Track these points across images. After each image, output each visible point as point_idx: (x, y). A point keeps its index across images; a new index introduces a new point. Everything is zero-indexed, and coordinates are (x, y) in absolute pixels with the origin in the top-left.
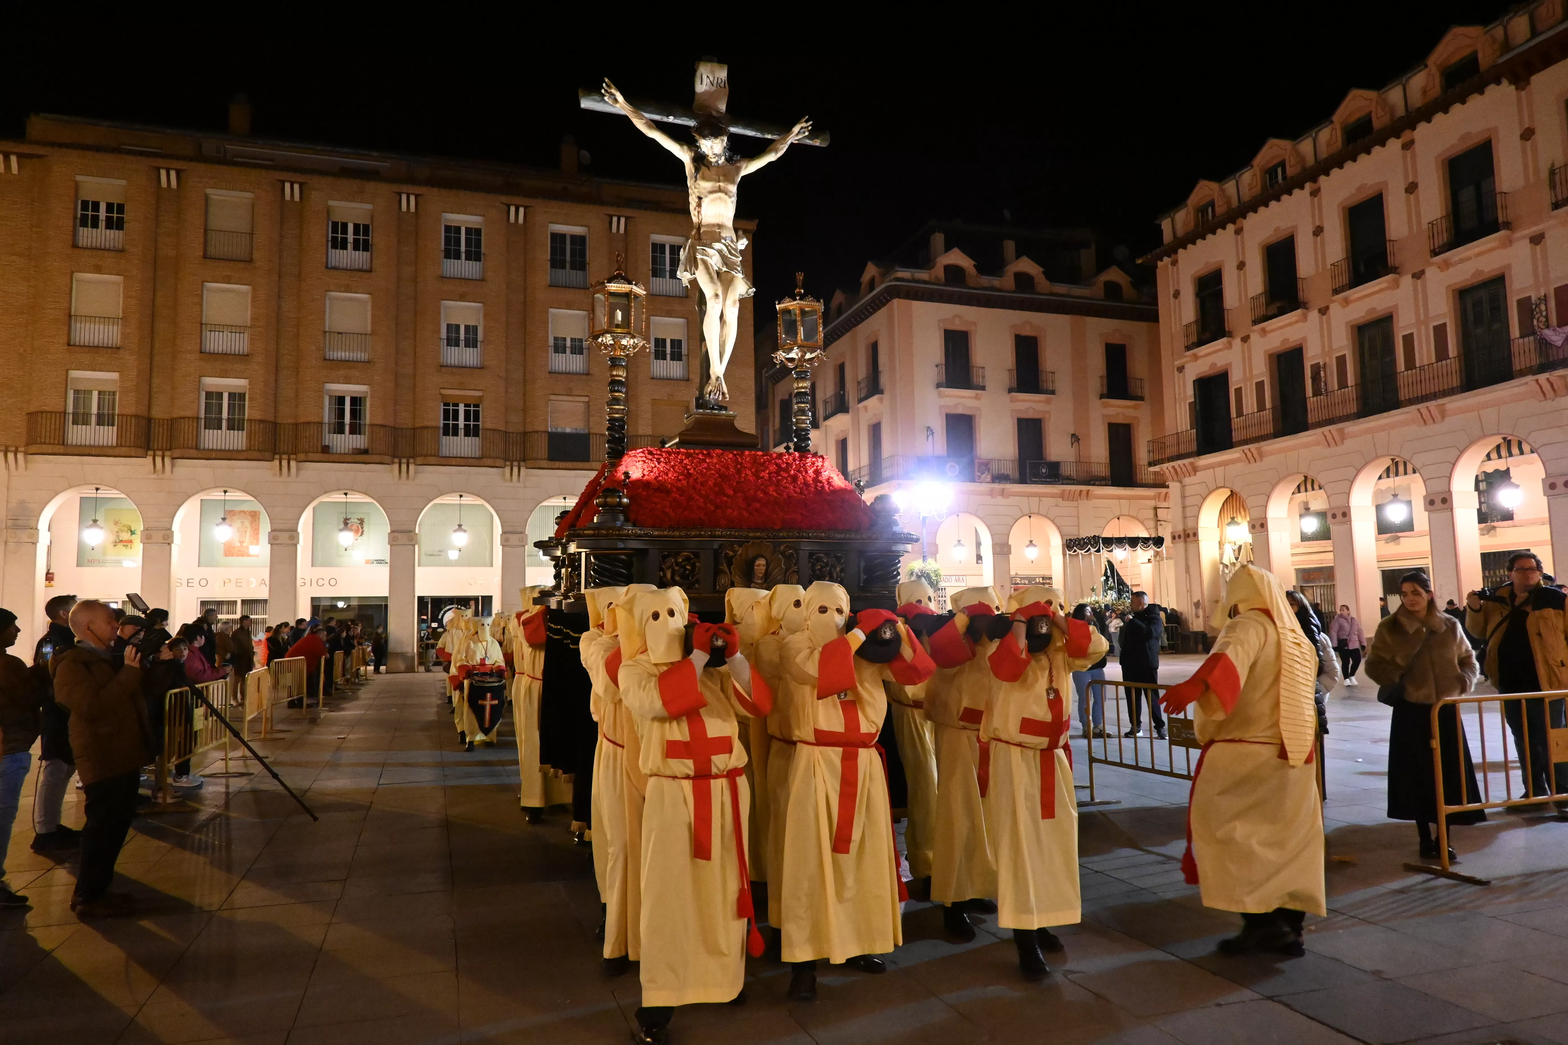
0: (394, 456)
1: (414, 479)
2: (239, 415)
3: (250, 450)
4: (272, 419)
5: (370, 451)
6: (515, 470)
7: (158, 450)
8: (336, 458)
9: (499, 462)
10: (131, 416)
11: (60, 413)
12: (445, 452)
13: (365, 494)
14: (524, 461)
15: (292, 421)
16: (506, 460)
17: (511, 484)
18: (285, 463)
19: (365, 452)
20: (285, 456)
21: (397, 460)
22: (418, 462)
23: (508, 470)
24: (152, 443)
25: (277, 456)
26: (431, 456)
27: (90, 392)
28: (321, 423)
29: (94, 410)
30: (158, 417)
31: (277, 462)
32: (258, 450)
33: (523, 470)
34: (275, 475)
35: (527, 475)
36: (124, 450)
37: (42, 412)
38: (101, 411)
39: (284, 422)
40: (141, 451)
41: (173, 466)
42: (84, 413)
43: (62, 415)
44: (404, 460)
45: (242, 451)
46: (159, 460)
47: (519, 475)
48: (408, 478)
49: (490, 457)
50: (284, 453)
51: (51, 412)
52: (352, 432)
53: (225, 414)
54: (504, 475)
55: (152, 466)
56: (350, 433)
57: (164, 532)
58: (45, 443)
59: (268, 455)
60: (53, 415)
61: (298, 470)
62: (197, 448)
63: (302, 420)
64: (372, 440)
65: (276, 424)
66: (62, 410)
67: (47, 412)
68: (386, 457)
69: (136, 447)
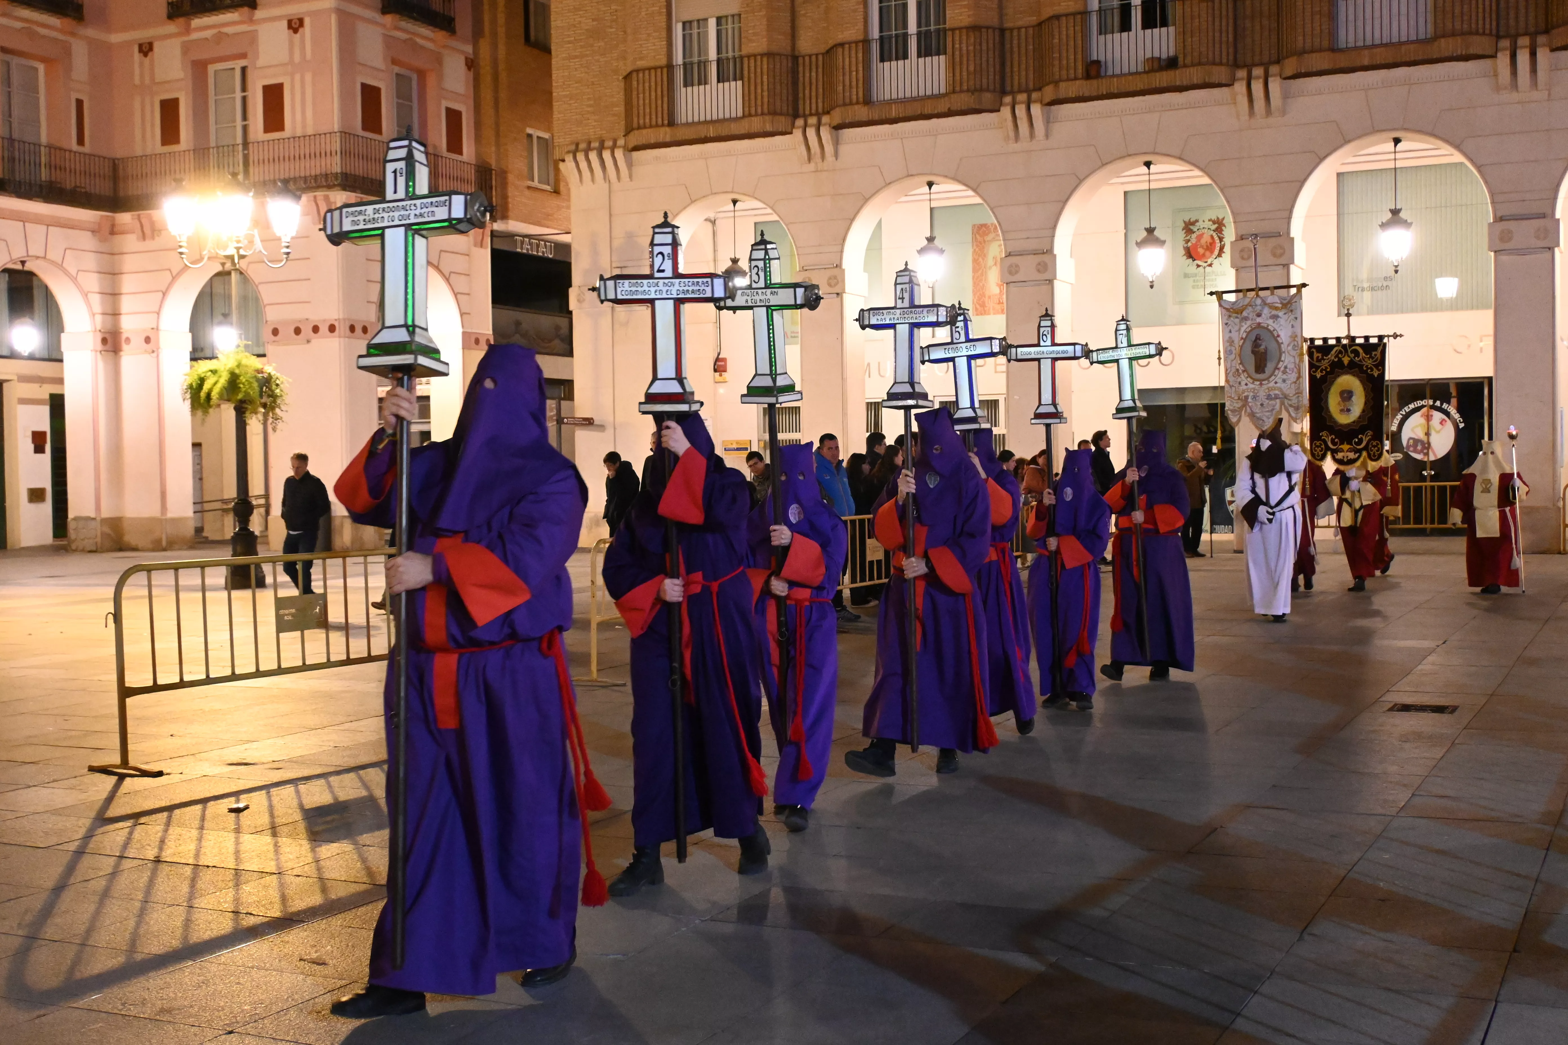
0: (1236, 65)
1: (1284, 112)
2: (937, 22)
3: (954, 92)
4: (995, 22)
5: (1181, 60)
6: (1523, 58)
7: (811, 115)
8: (1115, 85)
9: (1479, 44)
10: (762, 55)
11: (662, 68)
12: (1347, 36)
13: (1180, 158)
14: (1546, 31)
15: (1033, 20)
16: (1498, 37)
17: (1515, 96)
18: (1021, 111)
19: (1172, 63)
20: (1022, 97)
21: (1242, 73)
22: (1289, 72)
23: (1503, 59)
24: (801, 102)
25: (1008, 99)
26: (1312, 51)
27: (702, 22)
28: (1085, 14)
29: (712, 54)
30: (809, 52)
31: (1006, 111)
32: (968, 91)
33: (1543, 55)
34: (1007, 138)
35: (1554, 68)
36: (756, 124)
37: (637, 71)
38: (724, 55)
39: (1020, 23)
40: (782, 122)
41: (836, 143)
42: (699, 63)
43: (665, 70)
44: (1258, 72)
45: (939, 96)
46: (811, 133)
47: (1534, 70)
48: (1268, 111)
49: (1453, 34)
50: (1020, 91)
51: (649, 69)
52: (1148, 23)
53: (912, 27)
54: (1496, 75)
55: (803, 148)
56: (1145, 26)
57: (829, 273)
58: (645, 127)
59: (987, 97)
60: (653, 72)
61: (1048, 121)
62: (867, 101)
63: (1047, 12)
64: (1182, 34)
65: (1002, 31)
66: (663, 61)
67: (644, 70)
68: (1216, 69)
69: (773, 113)
